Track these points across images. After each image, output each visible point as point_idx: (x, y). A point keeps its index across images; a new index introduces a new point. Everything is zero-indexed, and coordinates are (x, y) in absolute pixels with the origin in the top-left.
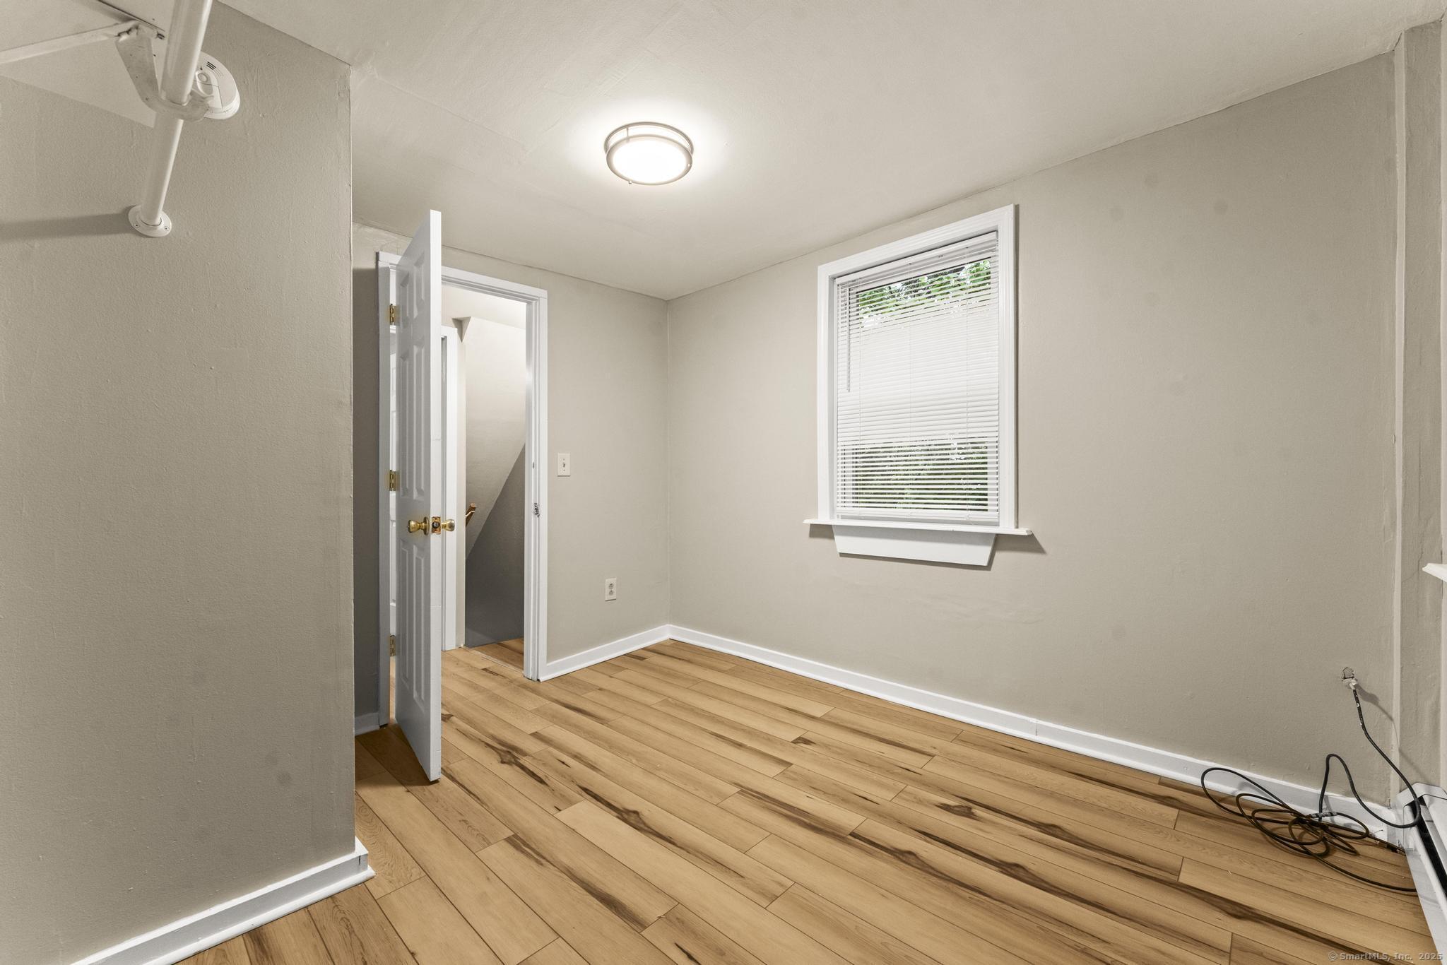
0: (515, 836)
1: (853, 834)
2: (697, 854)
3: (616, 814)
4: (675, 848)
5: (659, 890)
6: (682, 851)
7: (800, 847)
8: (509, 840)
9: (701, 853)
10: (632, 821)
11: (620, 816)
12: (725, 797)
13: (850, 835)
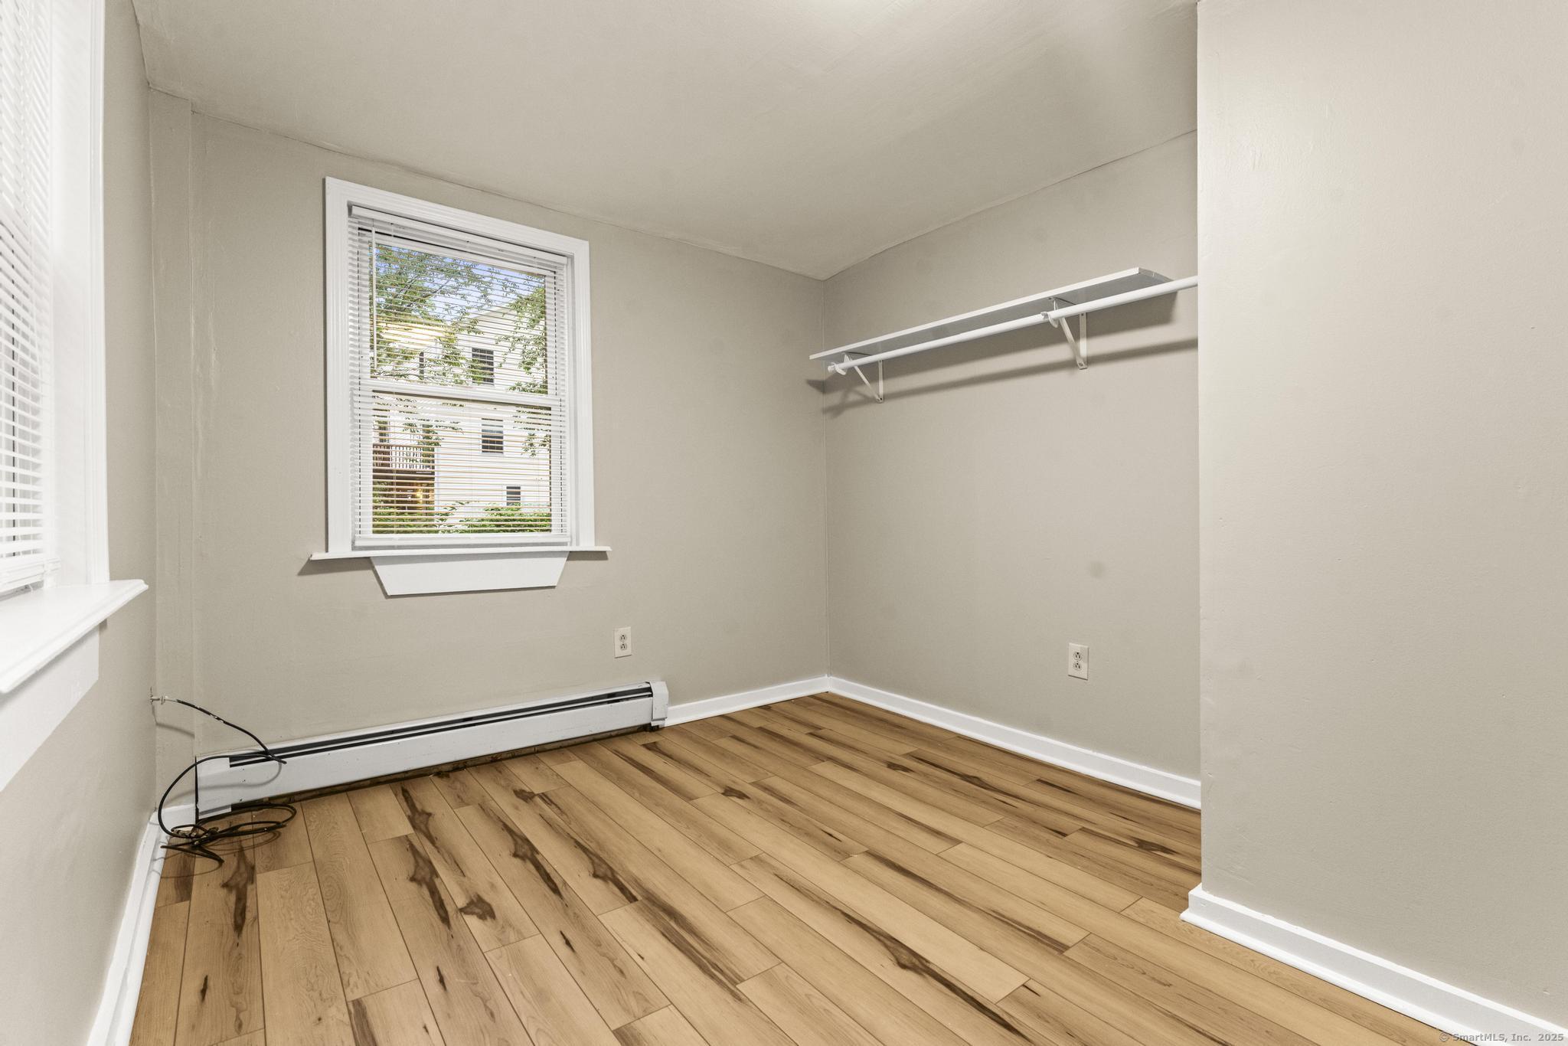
0: (1061, 952)
1: (632, 899)
2: (818, 900)
3: (931, 966)
4: (842, 909)
5: (856, 872)
6: (835, 905)
7: (702, 894)
8: (1067, 948)
9: (813, 901)
10: (904, 951)
11: (924, 962)
12: (767, 976)
13: (635, 899)
